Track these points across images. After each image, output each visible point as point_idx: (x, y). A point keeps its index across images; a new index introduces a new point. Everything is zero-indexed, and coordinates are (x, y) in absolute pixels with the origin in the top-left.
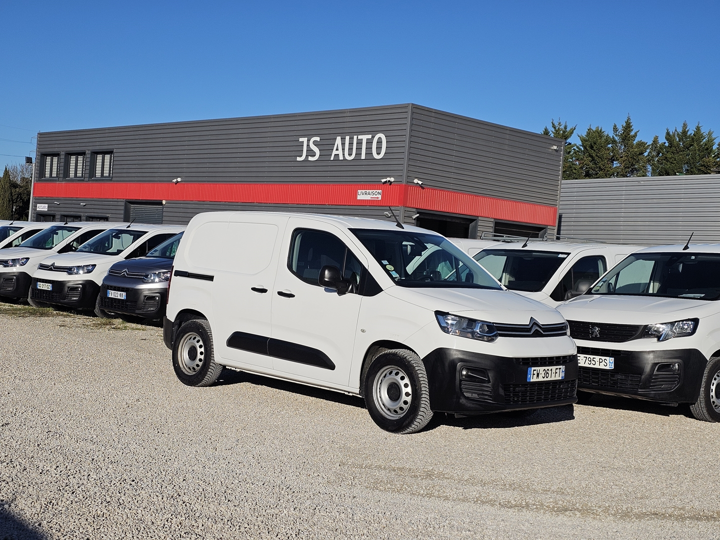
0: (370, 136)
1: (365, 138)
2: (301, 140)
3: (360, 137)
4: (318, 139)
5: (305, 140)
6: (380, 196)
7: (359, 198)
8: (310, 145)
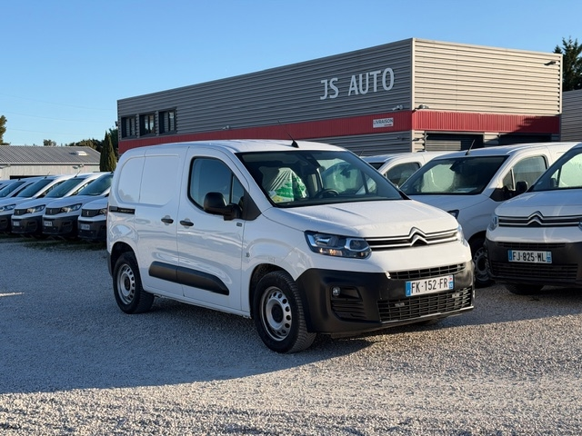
0: (379, 72)
1: (375, 73)
2: (322, 82)
3: (371, 74)
4: (336, 79)
5: (326, 81)
6: (392, 123)
7: (374, 126)
8: (330, 85)
